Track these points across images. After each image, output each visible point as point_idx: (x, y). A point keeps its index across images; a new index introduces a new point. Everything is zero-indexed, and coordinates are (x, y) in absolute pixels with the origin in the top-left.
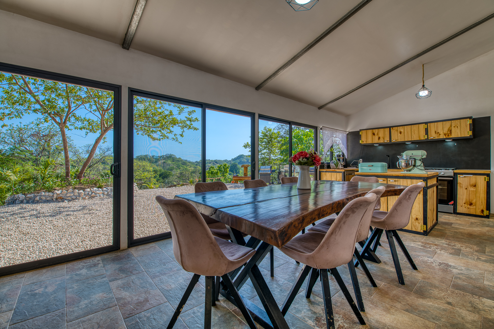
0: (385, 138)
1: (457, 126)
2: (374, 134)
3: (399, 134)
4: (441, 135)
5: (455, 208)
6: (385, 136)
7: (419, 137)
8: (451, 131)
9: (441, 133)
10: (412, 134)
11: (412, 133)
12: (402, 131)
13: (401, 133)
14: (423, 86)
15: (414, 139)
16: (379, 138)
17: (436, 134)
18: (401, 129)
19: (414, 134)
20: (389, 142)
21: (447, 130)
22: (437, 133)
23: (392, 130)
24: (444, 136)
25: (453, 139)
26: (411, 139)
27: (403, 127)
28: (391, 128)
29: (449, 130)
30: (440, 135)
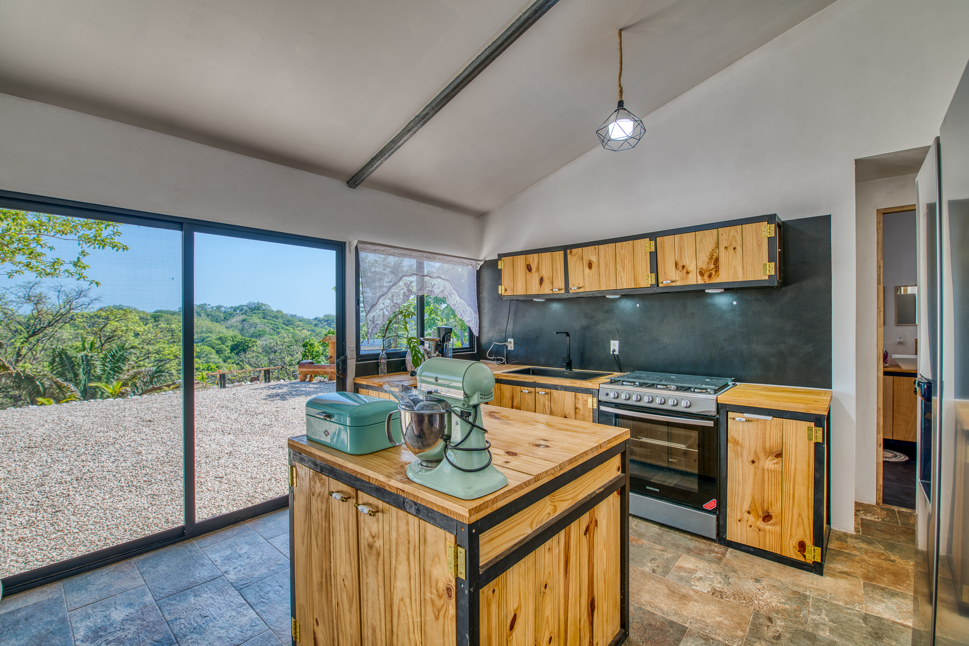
0: (554, 281)
1: (734, 245)
2: (529, 268)
3: (587, 270)
4: (690, 275)
5: (721, 523)
6: (555, 274)
7: (635, 279)
8: (717, 260)
9: (692, 267)
10: (618, 271)
11: (618, 267)
12: (594, 259)
13: (590, 266)
14: (621, 104)
15: (622, 286)
16: (541, 280)
17: (678, 272)
18: (590, 253)
19: (624, 268)
20: (563, 291)
21: (706, 260)
22: (681, 268)
23: (569, 257)
24: (699, 277)
25: (727, 287)
26: (615, 284)
27: (597, 247)
28: (568, 251)
29: (711, 259)
30: (688, 273)
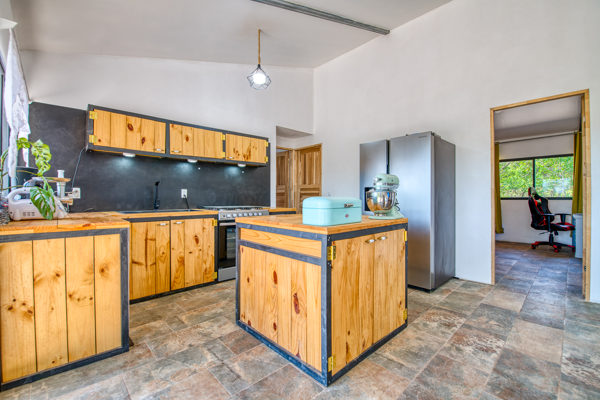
0: (156, 143)
1: (256, 147)
2: (130, 128)
3: (185, 141)
4: (240, 156)
6: (156, 138)
7: (215, 154)
8: (250, 152)
9: (240, 153)
10: (206, 146)
11: (205, 144)
12: (190, 135)
13: (187, 139)
14: (259, 66)
15: (208, 156)
16: (143, 140)
17: (235, 154)
18: (188, 132)
19: (209, 146)
20: (164, 152)
21: (246, 151)
22: (236, 152)
23: (171, 128)
24: (243, 158)
26: (203, 154)
27: (192, 128)
28: (171, 125)
29: (248, 150)
30: (239, 155)
